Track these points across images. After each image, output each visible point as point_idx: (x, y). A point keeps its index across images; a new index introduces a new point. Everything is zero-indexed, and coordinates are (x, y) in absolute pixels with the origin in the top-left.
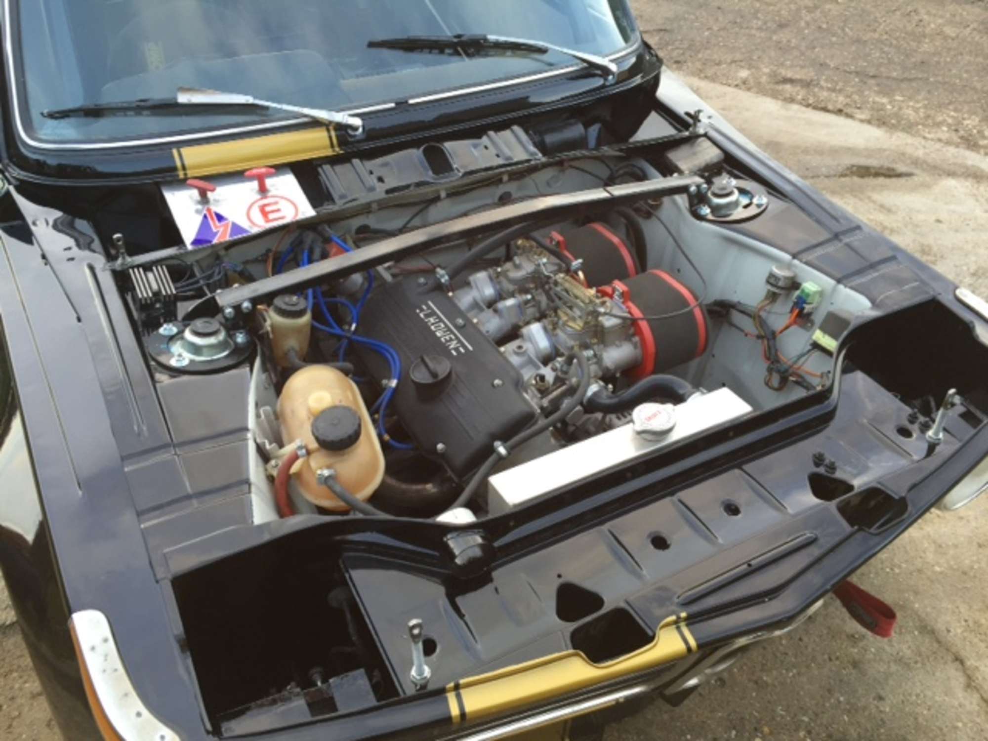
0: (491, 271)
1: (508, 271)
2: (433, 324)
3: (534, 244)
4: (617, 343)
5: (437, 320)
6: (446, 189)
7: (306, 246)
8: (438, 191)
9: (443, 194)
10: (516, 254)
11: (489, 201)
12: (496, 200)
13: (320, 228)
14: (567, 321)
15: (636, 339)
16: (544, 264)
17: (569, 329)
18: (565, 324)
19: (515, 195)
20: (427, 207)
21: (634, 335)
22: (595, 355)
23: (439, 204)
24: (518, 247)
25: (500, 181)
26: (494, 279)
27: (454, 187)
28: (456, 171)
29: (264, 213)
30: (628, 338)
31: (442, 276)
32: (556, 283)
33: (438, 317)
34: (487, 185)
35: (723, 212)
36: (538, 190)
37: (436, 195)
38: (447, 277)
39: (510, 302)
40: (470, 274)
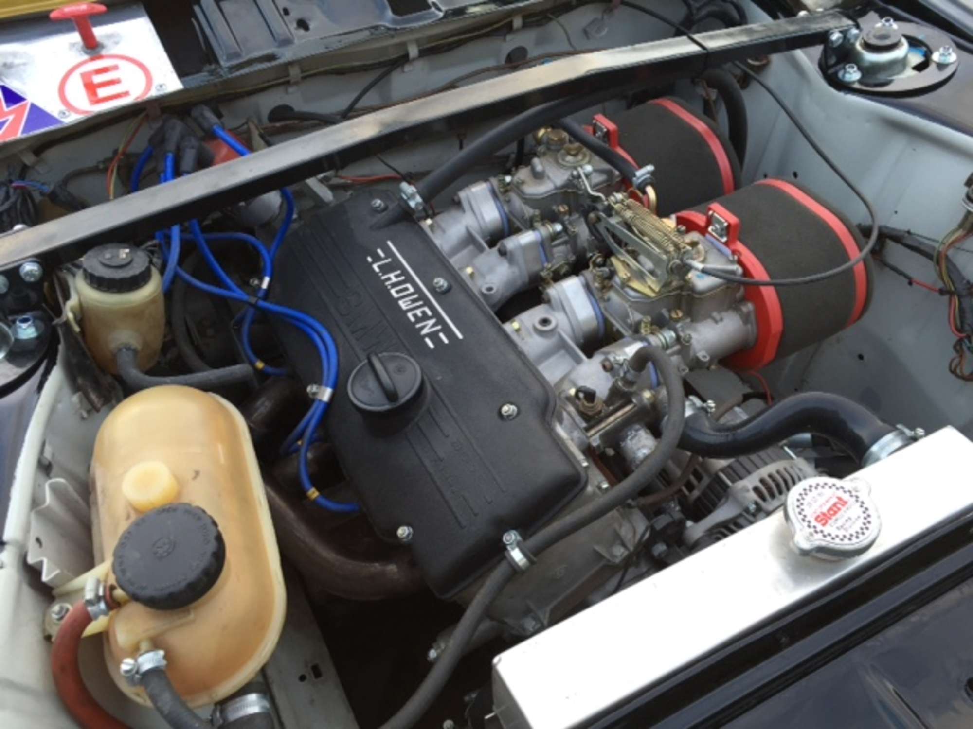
0: (494, 181)
1: (523, 182)
2: (394, 285)
3: (565, 135)
4: (715, 314)
5: (403, 278)
6: (418, 42)
7: (171, 146)
8: (403, 45)
9: (413, 51)
10: (535, 154)
11: (491, 63)
12: (503, 61)
13: (195, 113)
14: (629, 279)
15: (749, 307)
16: (587, 176)
17: (632, 293)
18: (625, 284)
19: (533, 53)
20: (387, 74)
21: (744, 299)
22: (678, 339)
23: (407, 68)
24: (539, 142)
25: (509, 28)
26: (500, 195)
27: (430, 38)
28: (433, 9)
29: (91, 88)
30: (734, 305)
31: (412, 197)
32: (609, 211)
33: (404, 272)
34: (487, 35)
35: (882, 77)
36: (570, 44)
37: (402, 54)
38: (419, 199)
39: (527, 238)
40: (461, 188)
